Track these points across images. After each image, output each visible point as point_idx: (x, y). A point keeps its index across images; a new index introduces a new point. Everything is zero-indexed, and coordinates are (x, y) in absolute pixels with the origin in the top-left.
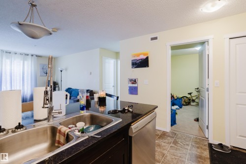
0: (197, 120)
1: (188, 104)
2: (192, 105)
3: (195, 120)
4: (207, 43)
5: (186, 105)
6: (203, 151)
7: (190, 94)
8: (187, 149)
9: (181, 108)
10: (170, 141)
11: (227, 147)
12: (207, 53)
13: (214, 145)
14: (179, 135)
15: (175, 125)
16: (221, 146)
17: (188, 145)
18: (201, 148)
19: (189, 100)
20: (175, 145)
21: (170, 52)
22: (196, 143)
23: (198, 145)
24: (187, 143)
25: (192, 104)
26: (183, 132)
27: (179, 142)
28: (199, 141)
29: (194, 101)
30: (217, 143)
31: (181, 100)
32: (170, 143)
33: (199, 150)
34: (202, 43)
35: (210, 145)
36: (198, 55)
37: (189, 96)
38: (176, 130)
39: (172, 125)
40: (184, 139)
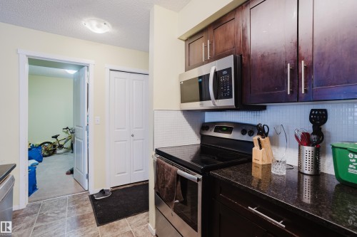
0: (71, 172)
1: (52, 152)
2: (59, 154)
3: (67, 174)
4: (86, 68)
5: (50, 155)
6: (84, 209)
7: (56, 137)
8: (64, 217)
9: (41, 162)
10: (30, 222)
11: (108, 190)
12: (86, 81)
13: (95, 194)
14: (47, 204)
15: (36, 192)
16: (103, 192)
17: (64, 211)
18: (82, 205)
19: (55, 146)
20: (42, 222)
21: (27, 66)
22: (75, 202)
23: (77, 205)
24: (62, 209)
25: (58, 151)
26: (52, 196)
27: (49, 215)
28: (77, 199)
29: (61, 147)
30: (97, 191)
31: (41, 148)
32: (33, 224)
33: (80, 210)
34: (80, 67)
35: (92, 197)
36: (72, 80)
37: (53, 141)
38: (39, 199)
39: (30, 194)
40: (56, 206)
